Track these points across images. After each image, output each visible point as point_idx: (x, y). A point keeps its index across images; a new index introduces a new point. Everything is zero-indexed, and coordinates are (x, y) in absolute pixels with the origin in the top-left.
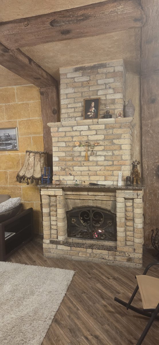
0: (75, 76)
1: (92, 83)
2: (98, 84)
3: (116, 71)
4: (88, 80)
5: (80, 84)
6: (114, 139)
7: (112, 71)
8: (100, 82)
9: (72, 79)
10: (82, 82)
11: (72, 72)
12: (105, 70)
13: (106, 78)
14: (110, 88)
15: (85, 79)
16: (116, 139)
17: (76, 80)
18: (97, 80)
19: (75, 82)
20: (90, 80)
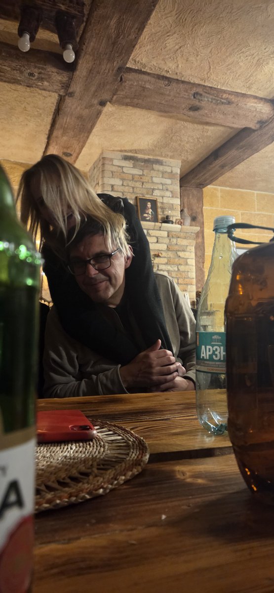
0: (124, 165)
1: (145, 179)
2: (153, 182)
3: (174, 172)
4: (141, 174)
5: (130, 177)
6: (179, 251)
7: (170, 171)
8: (155, 180)
9: (120, 168)
10: (133, 175)
11: (120, 160)
12: (161, 168)
13: (162, 177)
14: (167, 190)
15: (136, 172)
16: (181, 251)
17: (125, 170)
18: (152, 177)
19: (123, 172)
20: (143, 175)
